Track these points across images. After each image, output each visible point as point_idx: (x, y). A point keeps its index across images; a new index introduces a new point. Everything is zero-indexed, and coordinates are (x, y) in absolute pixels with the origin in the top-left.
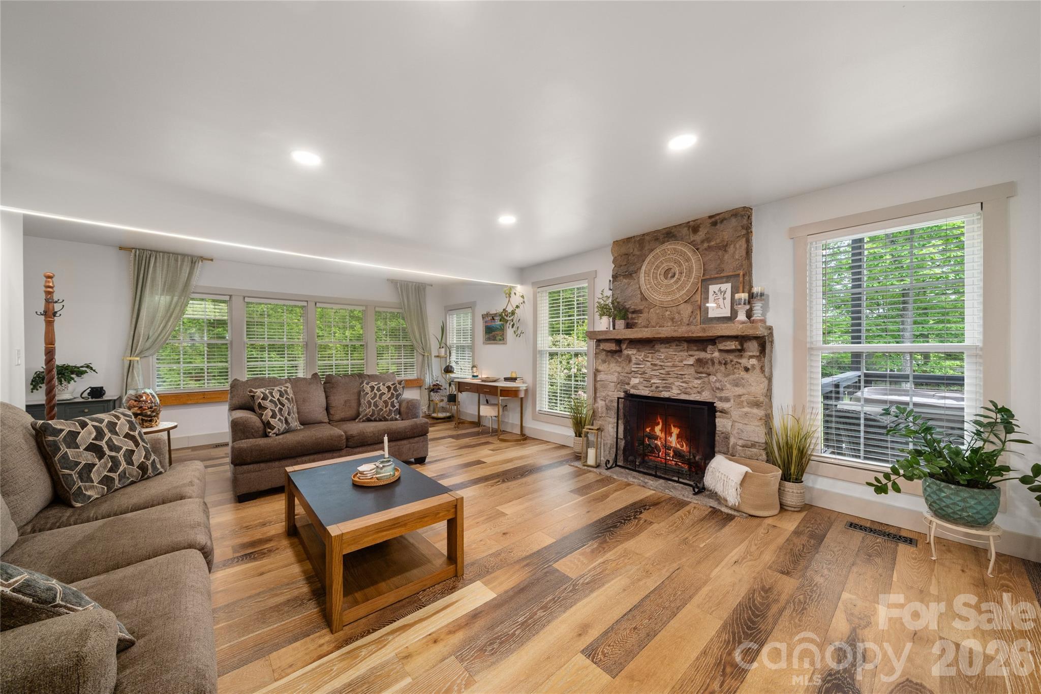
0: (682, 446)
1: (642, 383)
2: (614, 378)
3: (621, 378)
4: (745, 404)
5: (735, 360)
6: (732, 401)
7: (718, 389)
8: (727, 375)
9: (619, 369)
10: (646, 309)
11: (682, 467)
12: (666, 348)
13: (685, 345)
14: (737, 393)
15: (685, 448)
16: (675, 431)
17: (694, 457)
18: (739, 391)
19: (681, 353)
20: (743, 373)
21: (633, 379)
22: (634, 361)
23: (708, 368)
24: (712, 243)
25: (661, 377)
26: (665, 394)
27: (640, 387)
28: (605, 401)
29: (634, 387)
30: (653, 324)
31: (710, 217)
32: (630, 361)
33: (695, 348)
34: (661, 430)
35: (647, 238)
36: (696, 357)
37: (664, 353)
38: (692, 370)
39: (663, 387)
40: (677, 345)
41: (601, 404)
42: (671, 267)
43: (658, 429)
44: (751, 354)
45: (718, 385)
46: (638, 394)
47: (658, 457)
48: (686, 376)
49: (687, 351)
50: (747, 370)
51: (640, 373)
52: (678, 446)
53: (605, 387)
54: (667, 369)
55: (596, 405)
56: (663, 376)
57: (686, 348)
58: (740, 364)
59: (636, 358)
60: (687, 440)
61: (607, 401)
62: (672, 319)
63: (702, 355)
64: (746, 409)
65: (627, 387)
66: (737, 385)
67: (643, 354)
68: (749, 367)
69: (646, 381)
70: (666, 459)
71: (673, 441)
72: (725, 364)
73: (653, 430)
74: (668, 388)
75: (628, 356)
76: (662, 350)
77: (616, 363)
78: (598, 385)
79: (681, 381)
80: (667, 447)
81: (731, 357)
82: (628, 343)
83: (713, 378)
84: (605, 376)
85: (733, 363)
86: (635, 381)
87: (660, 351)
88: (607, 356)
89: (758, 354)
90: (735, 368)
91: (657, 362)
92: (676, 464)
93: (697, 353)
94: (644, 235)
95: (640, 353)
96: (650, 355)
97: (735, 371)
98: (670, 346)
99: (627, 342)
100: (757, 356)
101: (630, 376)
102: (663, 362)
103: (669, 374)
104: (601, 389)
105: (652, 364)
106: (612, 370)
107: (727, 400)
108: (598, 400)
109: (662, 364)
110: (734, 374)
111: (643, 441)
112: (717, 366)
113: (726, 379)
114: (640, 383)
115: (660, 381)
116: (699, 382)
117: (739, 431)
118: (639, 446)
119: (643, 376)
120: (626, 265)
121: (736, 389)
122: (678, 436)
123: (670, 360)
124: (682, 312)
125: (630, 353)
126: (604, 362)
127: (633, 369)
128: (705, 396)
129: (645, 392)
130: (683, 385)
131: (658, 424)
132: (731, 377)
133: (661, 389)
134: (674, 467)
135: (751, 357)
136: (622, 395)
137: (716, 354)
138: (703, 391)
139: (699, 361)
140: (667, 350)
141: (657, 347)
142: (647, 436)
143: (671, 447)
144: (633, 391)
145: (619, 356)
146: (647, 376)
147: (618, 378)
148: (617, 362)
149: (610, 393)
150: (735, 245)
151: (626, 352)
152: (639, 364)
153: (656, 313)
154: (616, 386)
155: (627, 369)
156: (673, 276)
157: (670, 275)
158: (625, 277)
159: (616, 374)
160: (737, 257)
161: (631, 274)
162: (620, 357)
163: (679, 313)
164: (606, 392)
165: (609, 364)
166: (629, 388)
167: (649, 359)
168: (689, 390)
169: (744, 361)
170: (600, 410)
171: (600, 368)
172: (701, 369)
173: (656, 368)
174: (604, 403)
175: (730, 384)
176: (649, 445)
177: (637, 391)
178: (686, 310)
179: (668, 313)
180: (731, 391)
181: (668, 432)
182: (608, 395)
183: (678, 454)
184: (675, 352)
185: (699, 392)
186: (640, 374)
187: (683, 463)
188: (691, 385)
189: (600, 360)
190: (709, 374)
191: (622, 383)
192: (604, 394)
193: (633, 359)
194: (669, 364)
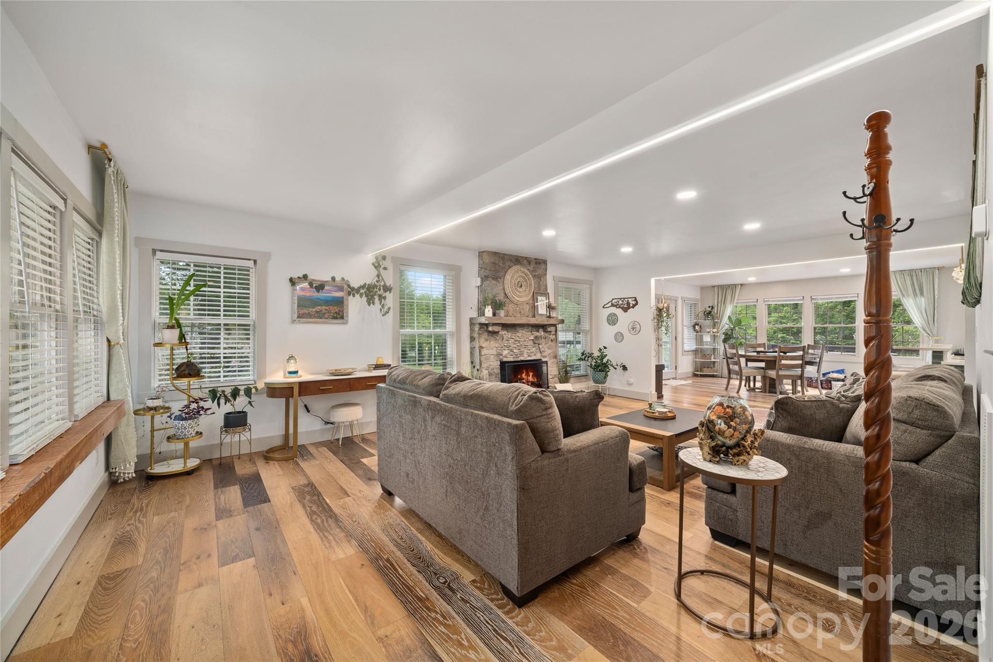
2: (494, 352)
3: (498, 351)
5: (549, 336)
6: (548, 356)
7: (543, 351)
8: (546, 344)
9: (497, 345)
10: (507, 304)
13: (530, 328)
14: (549, 352)
19: (528, 333)
20: (551, 342)
22: (505, 339)
23: (539, 341)
24: (536, 273)
25: (518, 348)
26: (522, 358)
27: (509, 356)
29: (506, 357)
30: (510, 314)
31: (535, 259)
32: (502, 339)
33: (534, 330)
35: (506, 257)
36: (535, 335)
37: (520, 333)
38: (532, 342)
39: (520, 354)
40: (527, 328)
42: (521, 281)
45: (543, 349)
46: (508, 361)
48: (529, 346)
49: (531, 332)
51: (508, 346)
53: (487, 359)
54: (521, 343)
57: (530, 330)
61: (490, 370)
62: (521, 313)
63: (537, 334)
65: (501, 357)
67: (510, 334)
68: (553, 339)
69: (511, 351)
72: (545, 338)
74: (522, 354)
75: (502, 335)
76: (520, 331)
78: (482, 359)
79: (527, 349)
81: (547, 335)
82: (503, 326)
83: (541, 346)
84: (487, 351)
85: (548, 338)
86: (505, 352)
88: (488, 335)
90: (549, 340)
91: (517, 339)
93: (536, 333)
96: (513, 334)
98: (524, 329)
100: (555, 334)
101: (502, 349)
102: (520, 338)
103: (522, 346)
104: (485, 362)
105: (515, 340)
106: (492, 346)
107: (546, 356)
108: (484, 370)
110: (548, 343)
112: (542, 339)
113: (545, 346)
114: (509, 353)
115: (518, 351)
116: (535, 348)
119: (509, 348)
121: (549, 350)
123: (523, 337)
124: (525, 309)
125: (503, 333)
126: (486, 340)
127: (505, 344)
128: (538, 356)
129: (511, 359)
130: (529, 351)
135: (553, 334)
136: (499, 363)
137: (542, 333)
138: (536, 353)
139: (536, 337)
140: (522, 331)
141: (518, 329)
144: (505, 360)
146: (511, 348)
147: (496, 351)
148: (496, 340)
149: (491, 363)
150: (543, 277)
151: (500, 333)
152: (508, 341)
153: (512, 307)
154: (494, 358)
155: (502, 345)
156: (521, 286)
157: (519, 285)
158: (494, 279)
159: (495, 349)
160: (545, 284)
161: (498, 278)
162: (498, 336)
163: (523, 309)
164: (489, 363)
165: (490, 342)
167: (513, 337)
168: (531, 354)
169: (551, 337)
171: (483, 345)
172: (536, 342)
173: (516, 342)
174: (487, 371)
175: (547, 348)
178: (527, 308)
179: (518, 308)
180: (547, 352)
182: (490, 366)
184: (526, 332)
185: (535, 355)
188: (531, 351)
189: (483, 340)
190: (539, 344)
191: (499, 354)
192: (487, 365)
193: (505, 337)
194: (522, 340)
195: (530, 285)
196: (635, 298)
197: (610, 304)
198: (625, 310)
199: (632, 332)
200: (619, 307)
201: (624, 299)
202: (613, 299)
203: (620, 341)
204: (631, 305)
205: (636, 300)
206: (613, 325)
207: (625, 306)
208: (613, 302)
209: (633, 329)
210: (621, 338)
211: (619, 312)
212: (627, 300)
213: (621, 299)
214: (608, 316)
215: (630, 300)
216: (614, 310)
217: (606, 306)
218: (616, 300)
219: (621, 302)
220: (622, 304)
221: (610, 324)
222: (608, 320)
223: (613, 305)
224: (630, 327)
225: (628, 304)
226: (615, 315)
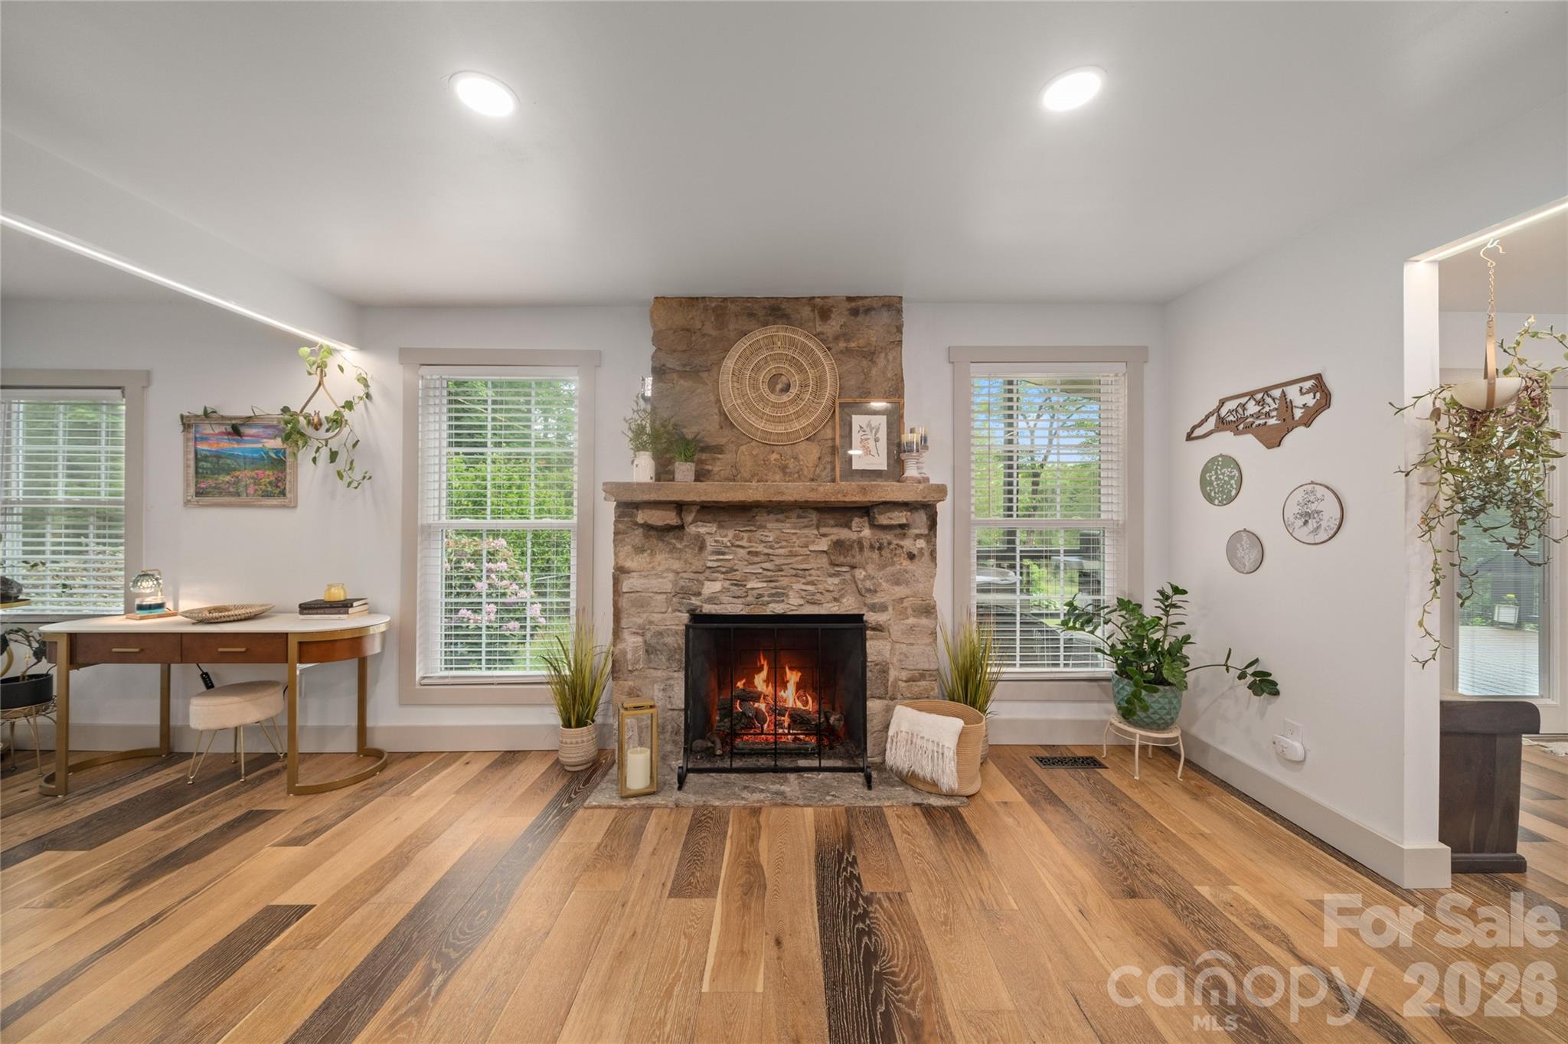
0: (806, 703)
1: (728, 590)
2: (667, 584)
3: (682, 583)
4: (910, 611)
5: (895, 542)
6: (890, 609)
7: (869, 590)
8: (882, 567)
9: (677, 565)
10: (731, 445)
11: (806, 743)
12: (777, 521)
13: (814, 516)
14: (898, 596)
15: (810, 706)
16: (793, 677)
17: (827, 719)
18: (900, 591)
19: (806, 531)
20: (906, 563)
21: (707, 584)
22: (709, 548)
23: (854, 557)
24: (853, 345)
25: (766, 576)
26: (778, 608)
27: (725, 599)
28: (643, 635)
29: (711, 600)
30: (747, 475)
31: (850, 299)
32: (702, 548)
33: (832, 522)
34: (767, 681)
35: (732, 307)
36: (834, 538)
37: (772, 530)
38: (824, 561)
39: (772, 595)
40: (799, 517)
41: (631, 642)
42: (783, 372)
43: (760, 681)
44: (917, 531)
45: (868, 584)
46: (720, 612)
47: (762, 733)
48: (811, 572)
49: (818, 528)
50: (911, 557)
51: (724, 570)
52: (799, 705)
53: (642, 605)
54: (778, 561)
55: (620, 646)
56: (769, 573)
57: (814, 522)
58: (902, 547)
59: (716, 541)
60: (815, 689)
61: (648, 635)
62: (784, 468)
63: (844, 534)
64: (911, 621)
65: (695, 601)
66: (897, 583)
67: (731, 533)
68: (916, 552)
69: (736, 585)
70: (776, 734)
71: (790, 697)
72: (880, 548)
73: (750, 682)
74: (780, 595)
75: (698, 537)
76: (769, 526)
77: (671, 551)
78: (624, 602)
79: (803, 581)
80: (777, 710)
81: (889, 537)
82: (698, 511)
83: (860, 574)
84: (642, 581)
85: (892, 547)
86: (711, 588)
87: (765, 527)
88: (647, 537)
89: (927, 532)
90: (895, 555)
91: (760, 548)
92: (795, 740)
93: (835, 530)
94: (725, 300)
95: (725, 532)
96: (746, 535)
97: (895, 559)
98: (787, 517)
99: (695, 509)
100: (926, 536)
101: (701, 577)
102: (771, 547)
103: (781, 570)
104: (633, 610)
105: (749, 553)
106: (661, 568)
107: (883, 608)
108: (626, 635)
109: (770, 551)
110: (893, 564)
111: (732, 707)
112: (867, 553)
113: (881, 574)
114: (724, 590)
115: (765, 585)
116: (836, 580)
117: (902, 657)
118: (721, 720)
119: (729, 576)
120: (684, 351)
121: (897, 588)
122: (799, 686)
123: (784, 543)
124: (801, 457)
125: (702, 530)
126: (639, 550)
127: (710, 564)
128: (848, 605)
129: (733, 607)
130: (810, 588)
131: (761, 669)
132: (890, 569)
133: (766, 599)
134: (793, 746)
135: (918, 536)
136: (685, 617)
137: (867, 532)
138: (842, 596)
139: (839, 545)
140: (780, 525)
141: (761, 518)
142: (738, 697)
143: (786, 709)
144: (708, 609)
145: (677, 538)
146: (738, 575)
147: (675, 583)
148: (673, 550)
149: (656, 617)
150: (886, 355)
151: (692, 530)
152: (723, 554)
153: (751, 454)
154: (669, 602)
155: (697, 565)
156: (786, 389)
157: (779, 387)
158: (683, 374)
159: (671, 576)
160: (889, 375)
161: (697, 372)
162: (680, 539)
163: (796, 458)
164: (645, 616)
165: (652, 554)
166: (698, 603)
167: (744, 543)
168: (818, 597)
169: (907, 544)
170: (629, 656)
171: (629, 564)
172: (842, 559)
173: (756, 559)
174: (640, 639)
175: (887, 581)
176: (743, 713)
177: (716, 607)
178: (810, 454)
179: (774, 456)
180: (889, 593)
181: (777, 680)
182: (651, 623)
183: (798, 719)
184: (795, 528)
185: (836, 600)
186: (723, 573)
187: (806, 735)
188: (821, 587)
189: (628, 548)
190: (853, 567)
191: (683, 593)
192: (640, 621)
193: (710, 543)
194: (781, 551)
195: (820, 381)
196: (1318, 377)
197: (1211, 423)
198: (1273, 439)
199: (1303, 533)
200: (1248, 428)
201: (1266, 391)
202: (1222, 402)
203: (1249, 566)
204: (1298, 413)
205: (1319, 384)
206: (1222, 504)
207: (1272, 421)
208: (1223, 412)
209: (1306, 517)
210: (1254, 554)
211: (1244, 447)
212: (1277, 393)
213: (1251, 395)
214: (1206, 470)
215: (1293, 393)
216: (1226, 443)
217: (1198, 432)
218: (1231, 405)
219: (1252, 408)
220: (1258, 416)
221: (1211, 500)
222: (1204, 483)
223: (1223, 424)
224: (1293, 509)
225: (1287, 405)
226: (1230, 462)
